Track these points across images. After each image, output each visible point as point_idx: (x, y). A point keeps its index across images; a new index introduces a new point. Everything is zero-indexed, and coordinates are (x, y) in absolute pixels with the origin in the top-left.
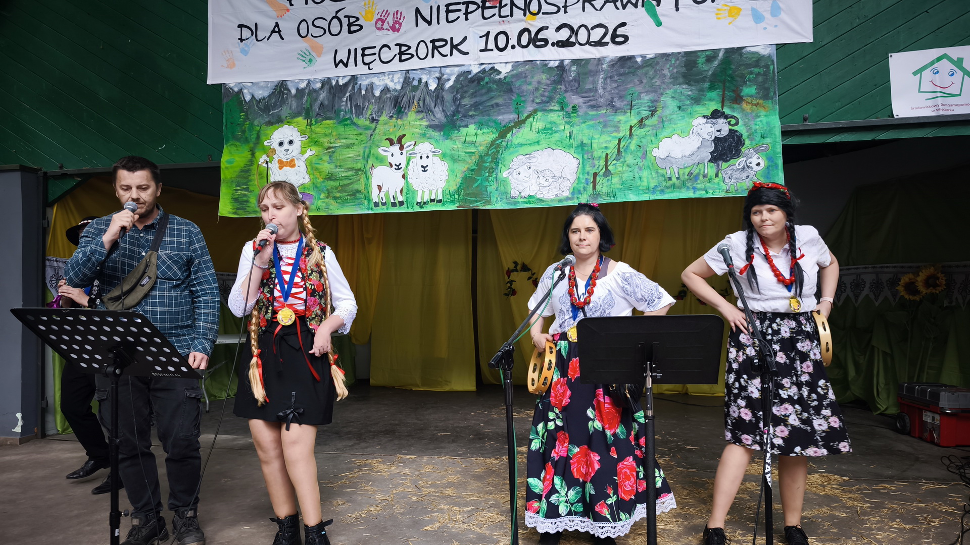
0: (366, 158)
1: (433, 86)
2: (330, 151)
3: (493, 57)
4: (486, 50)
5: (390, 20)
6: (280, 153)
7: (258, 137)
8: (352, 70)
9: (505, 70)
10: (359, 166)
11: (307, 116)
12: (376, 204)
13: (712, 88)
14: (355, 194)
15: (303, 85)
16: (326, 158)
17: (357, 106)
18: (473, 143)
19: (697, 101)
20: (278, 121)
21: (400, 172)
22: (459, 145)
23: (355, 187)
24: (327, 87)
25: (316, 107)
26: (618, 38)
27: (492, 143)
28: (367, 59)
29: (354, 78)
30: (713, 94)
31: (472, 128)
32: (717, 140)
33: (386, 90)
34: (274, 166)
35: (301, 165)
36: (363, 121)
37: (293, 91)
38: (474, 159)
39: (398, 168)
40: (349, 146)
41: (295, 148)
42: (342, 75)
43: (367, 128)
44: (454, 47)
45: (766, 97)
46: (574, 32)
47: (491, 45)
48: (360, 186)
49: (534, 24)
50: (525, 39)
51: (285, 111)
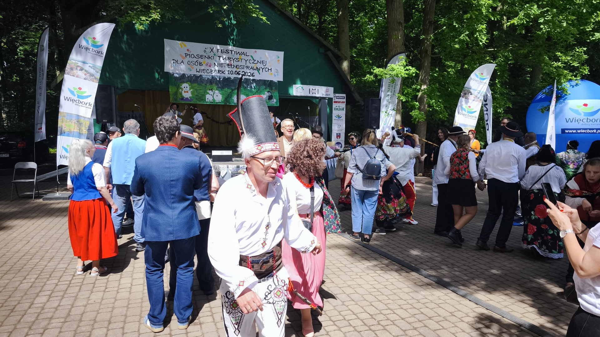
0: (205, 92)
1: (218, 79)
2: (197, 90)
3: (230, 76)
4: (229, 74)
5: (209, 64)
6: (184, 89)
7: (179, 85)
8: (200, 74)
9: (232, 78)
10: (203, 94)
11: (190, 82)
12: (207, 102)
13: (268, 87)
14: (202, 100)
15: (189, 75)
16: (195, 91)
17: (202, 81)
18: (227, 92)
19: (266, 89)
20: (184, 82)
21: (212, 96)
22: (224, 92)
23: (203, 98)
24: (195, 76)
25: (192, 80)
26: (253, 75)
27: (231, 92)
28: (204, 72)
29: (201, 75)
30: (268, 88)
31: (226, 89)
32: (269, 96)
33: (208, 79)
34: (183, 92)
35: (190, 92)
36: (204, 85)
37: (187, 76)
38: (227, 95)
39: (212, 95)
40: (200, 90)
41: (188, 88)
42: (198, 74)
43: (204, 86)
44: (222, 72)
45: (276, 89)
46: (245, 73)
47: (230, 73)
48: (204, 98)
49: (238, 70)
50: (236, 73)
51: (185, 80)
